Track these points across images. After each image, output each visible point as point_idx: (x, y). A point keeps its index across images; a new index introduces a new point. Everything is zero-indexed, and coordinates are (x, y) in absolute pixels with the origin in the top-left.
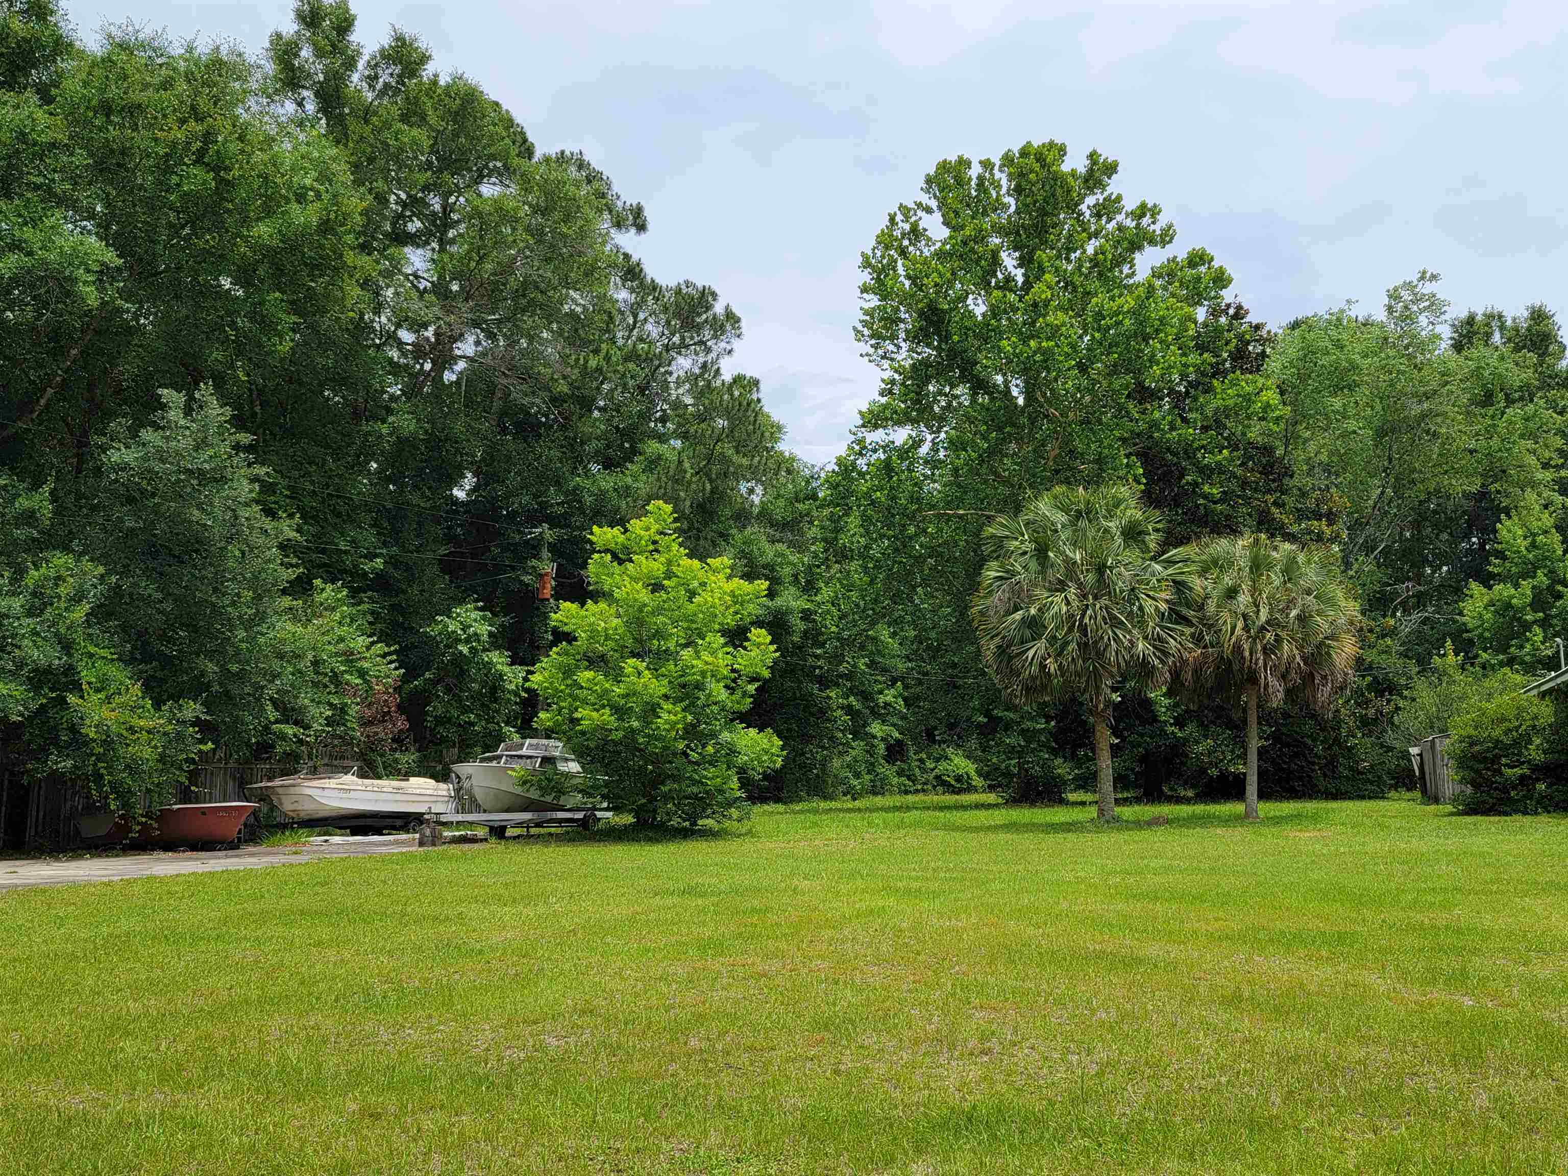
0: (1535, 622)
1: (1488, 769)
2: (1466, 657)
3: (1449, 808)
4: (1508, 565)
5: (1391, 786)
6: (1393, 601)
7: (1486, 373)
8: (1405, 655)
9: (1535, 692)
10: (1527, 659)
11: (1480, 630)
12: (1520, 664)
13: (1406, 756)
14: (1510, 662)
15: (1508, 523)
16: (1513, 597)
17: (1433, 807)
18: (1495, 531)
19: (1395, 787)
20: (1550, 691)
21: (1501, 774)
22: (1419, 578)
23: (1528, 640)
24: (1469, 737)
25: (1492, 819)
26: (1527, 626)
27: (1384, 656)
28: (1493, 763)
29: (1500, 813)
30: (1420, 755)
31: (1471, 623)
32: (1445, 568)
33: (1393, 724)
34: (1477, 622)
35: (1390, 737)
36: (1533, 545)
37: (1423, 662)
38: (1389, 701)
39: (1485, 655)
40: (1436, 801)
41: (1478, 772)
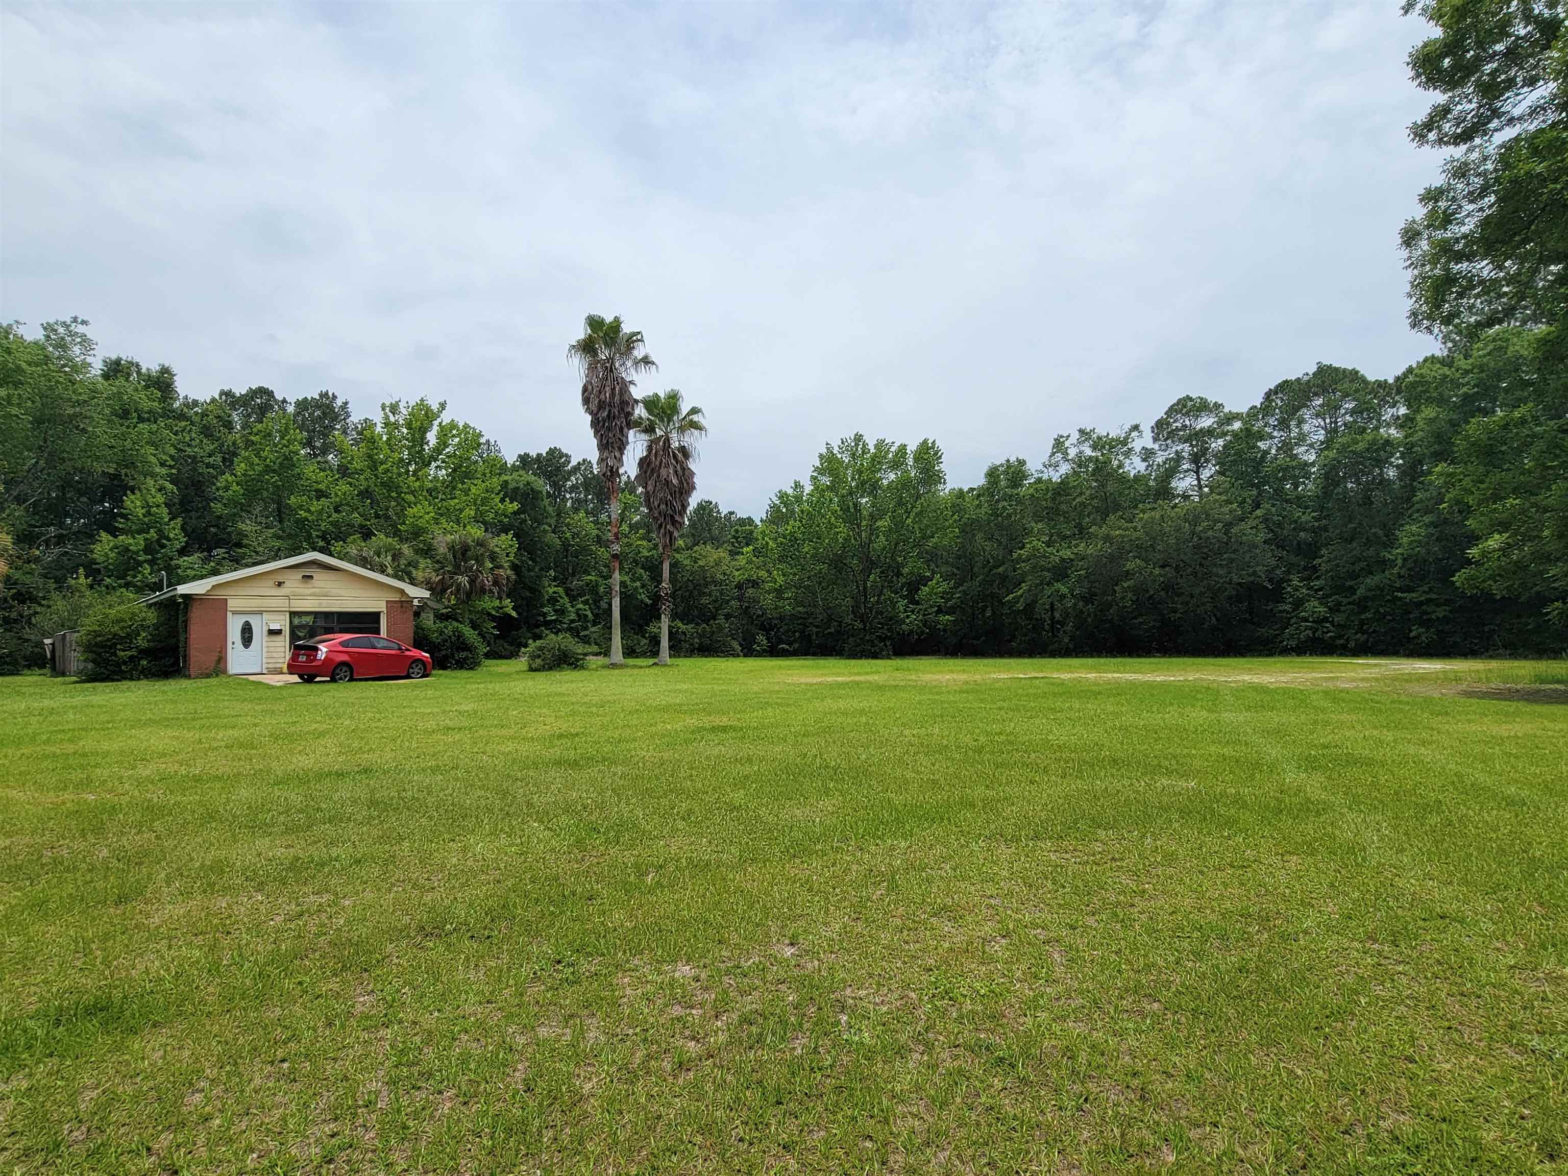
0: (145, 561)
1: (106, 652)
2: (94, 580)
3: (75, 679)
4: (130, 524)
5: (25, 666)
6: (38, 538)
7: (125, 397)
8: (45, 576)
9: (144, 604)
10: (139, 584)
11: (106, 564)
12: (133, 587)
13: (41, 645)
14: (127, 585)
15: (132, 497)
16: (130, 545)
17: (59, 679)
18: (123, 501)
19: (29, 667)
20: (155, 604)
21: (116, 655)
22: (61, 525)
23: (140, 572)
24: (95, 631)
25: (107, 684)
26: (140, 564)
27: (28, 576)
28: (111, 648)
29: (113, 680)
30: (53, 644)
31: (100, 559)
32: (82, 521)
33: (30, 623)
34: (102, 559)
35: (27, 633)
36: (149, 513)
37: (60, 582)
38: (29, 608)
39: (108, 580)
40: (63, 674)
41: (99, 654)
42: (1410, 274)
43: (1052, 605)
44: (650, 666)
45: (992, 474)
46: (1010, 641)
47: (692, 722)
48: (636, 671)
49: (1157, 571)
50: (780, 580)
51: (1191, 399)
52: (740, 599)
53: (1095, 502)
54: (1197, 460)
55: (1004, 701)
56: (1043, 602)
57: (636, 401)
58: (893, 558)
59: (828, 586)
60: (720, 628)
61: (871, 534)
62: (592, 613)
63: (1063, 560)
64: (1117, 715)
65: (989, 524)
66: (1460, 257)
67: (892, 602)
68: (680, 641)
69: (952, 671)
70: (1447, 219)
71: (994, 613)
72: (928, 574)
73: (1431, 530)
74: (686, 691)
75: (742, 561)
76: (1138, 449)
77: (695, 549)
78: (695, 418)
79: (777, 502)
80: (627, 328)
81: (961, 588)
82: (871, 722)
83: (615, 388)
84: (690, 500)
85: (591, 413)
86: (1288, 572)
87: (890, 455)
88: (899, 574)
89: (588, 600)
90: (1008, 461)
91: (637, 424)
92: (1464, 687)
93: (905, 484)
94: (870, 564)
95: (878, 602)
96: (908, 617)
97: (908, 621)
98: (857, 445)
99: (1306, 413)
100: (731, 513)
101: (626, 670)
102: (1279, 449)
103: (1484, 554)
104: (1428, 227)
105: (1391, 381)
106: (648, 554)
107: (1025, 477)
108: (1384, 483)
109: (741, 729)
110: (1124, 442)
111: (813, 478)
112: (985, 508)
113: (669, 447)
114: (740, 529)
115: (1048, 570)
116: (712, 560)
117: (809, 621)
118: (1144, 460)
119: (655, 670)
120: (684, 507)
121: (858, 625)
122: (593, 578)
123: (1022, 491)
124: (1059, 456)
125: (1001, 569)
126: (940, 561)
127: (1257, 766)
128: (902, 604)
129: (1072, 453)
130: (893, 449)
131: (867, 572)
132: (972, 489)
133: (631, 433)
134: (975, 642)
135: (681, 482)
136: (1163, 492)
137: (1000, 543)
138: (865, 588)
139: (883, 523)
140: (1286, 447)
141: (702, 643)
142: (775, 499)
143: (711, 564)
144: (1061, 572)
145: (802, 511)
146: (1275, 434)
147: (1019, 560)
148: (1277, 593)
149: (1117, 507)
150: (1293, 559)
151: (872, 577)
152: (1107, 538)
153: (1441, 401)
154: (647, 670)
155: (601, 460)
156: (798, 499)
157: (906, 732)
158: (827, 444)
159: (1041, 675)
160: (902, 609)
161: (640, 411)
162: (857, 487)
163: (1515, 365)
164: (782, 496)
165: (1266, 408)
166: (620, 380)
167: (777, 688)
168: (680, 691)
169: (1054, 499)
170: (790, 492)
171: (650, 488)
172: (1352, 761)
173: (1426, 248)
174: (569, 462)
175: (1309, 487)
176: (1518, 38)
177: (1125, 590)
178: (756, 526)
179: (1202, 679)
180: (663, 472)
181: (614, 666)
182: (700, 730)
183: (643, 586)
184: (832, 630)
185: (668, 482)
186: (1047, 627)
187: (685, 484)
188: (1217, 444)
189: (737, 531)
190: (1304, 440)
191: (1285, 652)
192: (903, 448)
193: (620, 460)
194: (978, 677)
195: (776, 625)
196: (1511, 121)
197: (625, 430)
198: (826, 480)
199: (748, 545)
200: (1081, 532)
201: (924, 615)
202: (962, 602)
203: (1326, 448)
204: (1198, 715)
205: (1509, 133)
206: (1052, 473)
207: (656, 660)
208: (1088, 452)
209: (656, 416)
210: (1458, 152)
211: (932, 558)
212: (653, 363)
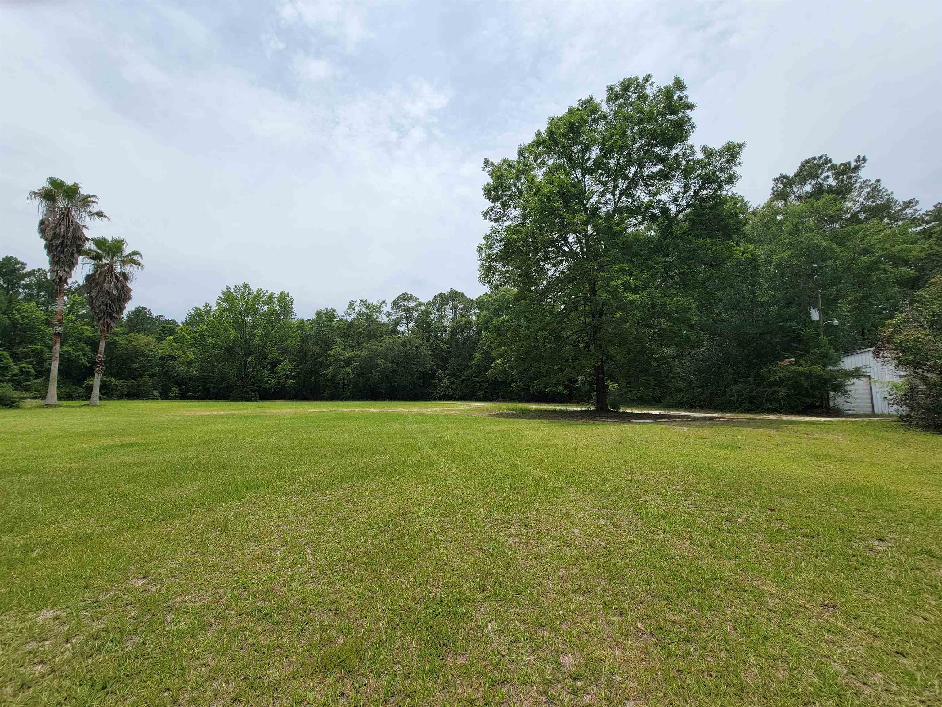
42: (479, 263)
43: (344, 378)
44: (80, 406)
45: (319, 314)
46: (323, 393)
47: (105, 442)
48: (67, 409)
49: (390, 365)
50: (191, 357)
51: (407, 294)
52: (162, 366)
53: (366, 332)
54: (408, 319)
55: (312, 422)
56: (340, 376)
57: (88, 239)
58: (263, 350)
59: (222, 362)
60: (146, 383)
61: (251, 337)
62: (35, 370)
63: (349, 357)
64: (363, 427)
65: (316, 337)
66: (494, 261)
67: (261, 372)
68: (112, 390)
69: (289, 408)
70: (490, 247)
71: (315, 380)
72: (282, 359)
73: (483, 356)
74: (108, 421)
75: (165, 344)
76: (385, 312)
77: (130, 334)
78: (135, 257)
79: (193, 313)
80: (84, 191)
81: (299, 367)
82: (235, 436)
83: (69, 227)
84: (126, 305)
85: (46, 239)
86: (437, 368)
87: (265, 297)
88: (266, 358)
89: (33, 361)
90: (327, 309)
91: (87, 253)
92: (488, 413)
93: (272, 312)
94: (249, 352)
95: (253, 372)
96: (269, 380)
97: (269, 382)
98: (245, 289)
99: (446, 306)
100: (160, 316)
101: (59, 408)
102: (437, 319)
103: (496, 365)
104: (485, 247)
105: (474, 299)
106: (90, 335)
107: (335, 317)
108: (469, 337)
109: (144, 445)
110: (379, 308)
111: (218, 303)
112: (315, 329)
113: (113, 271)
114: (166, 326)
115: (343, 361)
116: (143, 342)
117: (209, 380)
118: (387, 317)
119: (87, 409)
120: (121, 309)
121: (239, 383)
122: (39, 347)
123: (333, 324)
124: (351, 310)
125: (320, 359)
126: (289, 354)
127: (414, 448)
128: (267, 373)
129: (357, 309)
130: (267, 294)
131: (247, 355)
132: (309, 320)
133: (80, 258)
134: (305, 393)
135: (120, 294)
136: (394, 331)
137: (321, 347)
138: (245, 364)
139: (258, 332)
140: (440, 318)
141: (129, 392)
142: (192, 311)
143: (142, 345)
144: (349, 362)
145: (209, 321)
146: (436, 313)
147: (330, 355)
148: (433, 376)
149: (375, 336)
150: (440, 363)
151: (250, 359)
152: (370, 349)
153: (488, 309)
154: (78, 409)
155: (52, 271)
156: (208, 313)
157: (255, 441)
158: (227, 287)
159: (334, 410)
160: (266, 375)
161: (90, 245)
162: (245, 311)
163: (508, 301)
164: (197, 310)
165: (433, 303)
166: (74, 223)
167: (178, 418)
168: (102, 422)
169: (347, 329)
170: (202, 308)
171: (93, 294)
172: (449, 443)
173: (484, 255)
174: (24, 268)
175: (446, 336)
176: (512, 192)
177: (376, 372)
178: (178, 325)
179: (402, 411)
180: (106, 286)
181: (48, 406)
182: (111, 447)
183: (84, 355)
184: (224, 386)
185: (109, 292)
186: (341, 387)
187: (123, 295)
188: (415, 314)
189: (163, 327)
190: (445, 317)
191: (435, 399)
192: (272, 294)
193: (69, 274)
194: (302, 411)
195: (186, 382)
196: (509, 219)
197: (76, 255)
198: (226, 305)
199: (170, 335)
200: (359, 345)
201: (278, 379)
202: (300, 374)
203: (453, 321)
204: (397, 426)
205: (507, 223)
206: (348, 317)
207: (87, 402)
208: (364, 310)
209: (103, 251)
210: (495, 224)
211: (285, 351)
212: (105, 217)
